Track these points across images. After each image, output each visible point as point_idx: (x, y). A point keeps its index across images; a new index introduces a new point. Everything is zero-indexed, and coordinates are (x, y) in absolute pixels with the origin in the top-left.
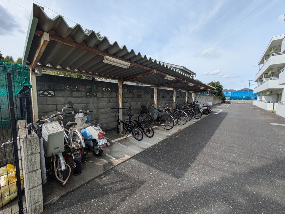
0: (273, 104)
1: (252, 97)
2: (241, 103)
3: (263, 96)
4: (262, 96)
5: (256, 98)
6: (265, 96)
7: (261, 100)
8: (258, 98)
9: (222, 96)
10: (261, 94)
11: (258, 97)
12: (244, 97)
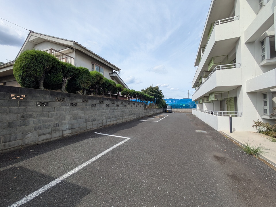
0: (229, 117)
1: (191, 106)
2: (182, 112)
3: (204, 104)
4: (202, 104)
5: (195, 107)
6: (206, 103)
7: (202, 109)
8: (198, 107)
9: (162, 104)
10: (201, 102)
11: (197, 105)
12: (184, 105)
